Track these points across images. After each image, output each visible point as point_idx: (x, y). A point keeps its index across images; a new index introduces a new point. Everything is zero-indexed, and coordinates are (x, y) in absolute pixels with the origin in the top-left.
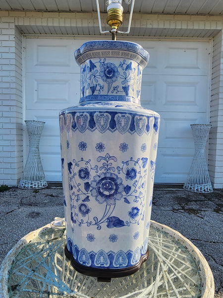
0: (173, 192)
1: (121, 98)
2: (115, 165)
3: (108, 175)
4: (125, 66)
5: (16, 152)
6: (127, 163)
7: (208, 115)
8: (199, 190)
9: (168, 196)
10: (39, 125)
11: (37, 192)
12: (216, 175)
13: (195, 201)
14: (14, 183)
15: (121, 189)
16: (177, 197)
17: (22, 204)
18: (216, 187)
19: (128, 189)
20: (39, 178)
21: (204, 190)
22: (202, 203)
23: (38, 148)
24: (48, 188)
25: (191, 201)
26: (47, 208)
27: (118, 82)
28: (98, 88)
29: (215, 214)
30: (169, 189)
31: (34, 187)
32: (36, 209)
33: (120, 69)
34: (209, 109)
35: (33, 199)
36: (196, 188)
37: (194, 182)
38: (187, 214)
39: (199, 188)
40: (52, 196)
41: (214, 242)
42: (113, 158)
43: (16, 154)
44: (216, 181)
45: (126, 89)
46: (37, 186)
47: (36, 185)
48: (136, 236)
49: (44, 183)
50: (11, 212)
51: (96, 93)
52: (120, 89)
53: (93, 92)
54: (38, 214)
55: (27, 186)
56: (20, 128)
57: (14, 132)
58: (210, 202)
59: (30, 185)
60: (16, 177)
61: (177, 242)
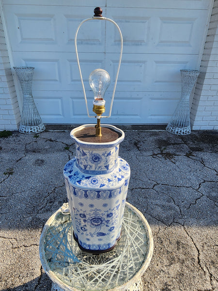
0: (155, 134)
1: (104, 173)
2: (100, 213)
3: (97, 217)
4: (106, 155)
5: (11, 100)
6: (107, 211)
7: (200, 57)
8: (179, 132)
9: (151, 138)
10: (29, 72)
11: (37, 137)
12: (197, 118)
13: (173, 144)
14: (15, 128)
15: (104, 222)
16: (159, 140)
17: (27, 151)
18: (194, 128)
19: (108, 221)
20: (36, 123)
21: (183, 133)
22: (178, 146)
23: (31, 94)
24: (46, 131)
25: (170, 144)
26: (49, 155)
27: (102, 164)
28: (88, 167)
29: (186, 159)
30: (153, 131)
31: (33, 131)
32: (40, 156)
33: (103, 157)
34: (202, 51)
35: (35, 145)
36: (176, 131)
37: (176, 125)
38: (163, 159)
39: (179, 130)
40: (51, 140)
41: (178, 187)
42: (99, 210)
43: (11, 101)
44: (195, 123)
45: (107, 167)
46: (36, 131)
47: (35, 129)
48: (113, 237)
49: (41, 127)
50: (20, 159)
51: (87, 169)
52: (103, 167)
53: (85, 168)
54: (42, 161)
55: (27, 131)
56: (9, 74)
57: (5, 79)
58: (185, 145)
59: (30, 131)
60: (16, 123)
61: (140, 222)
